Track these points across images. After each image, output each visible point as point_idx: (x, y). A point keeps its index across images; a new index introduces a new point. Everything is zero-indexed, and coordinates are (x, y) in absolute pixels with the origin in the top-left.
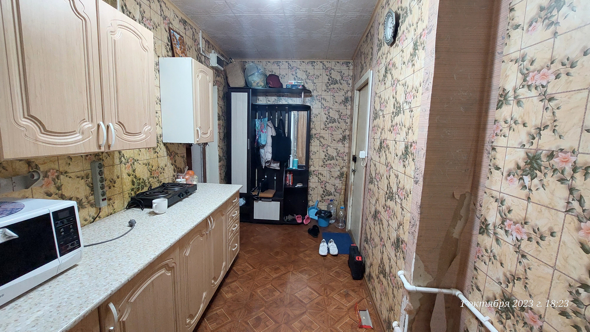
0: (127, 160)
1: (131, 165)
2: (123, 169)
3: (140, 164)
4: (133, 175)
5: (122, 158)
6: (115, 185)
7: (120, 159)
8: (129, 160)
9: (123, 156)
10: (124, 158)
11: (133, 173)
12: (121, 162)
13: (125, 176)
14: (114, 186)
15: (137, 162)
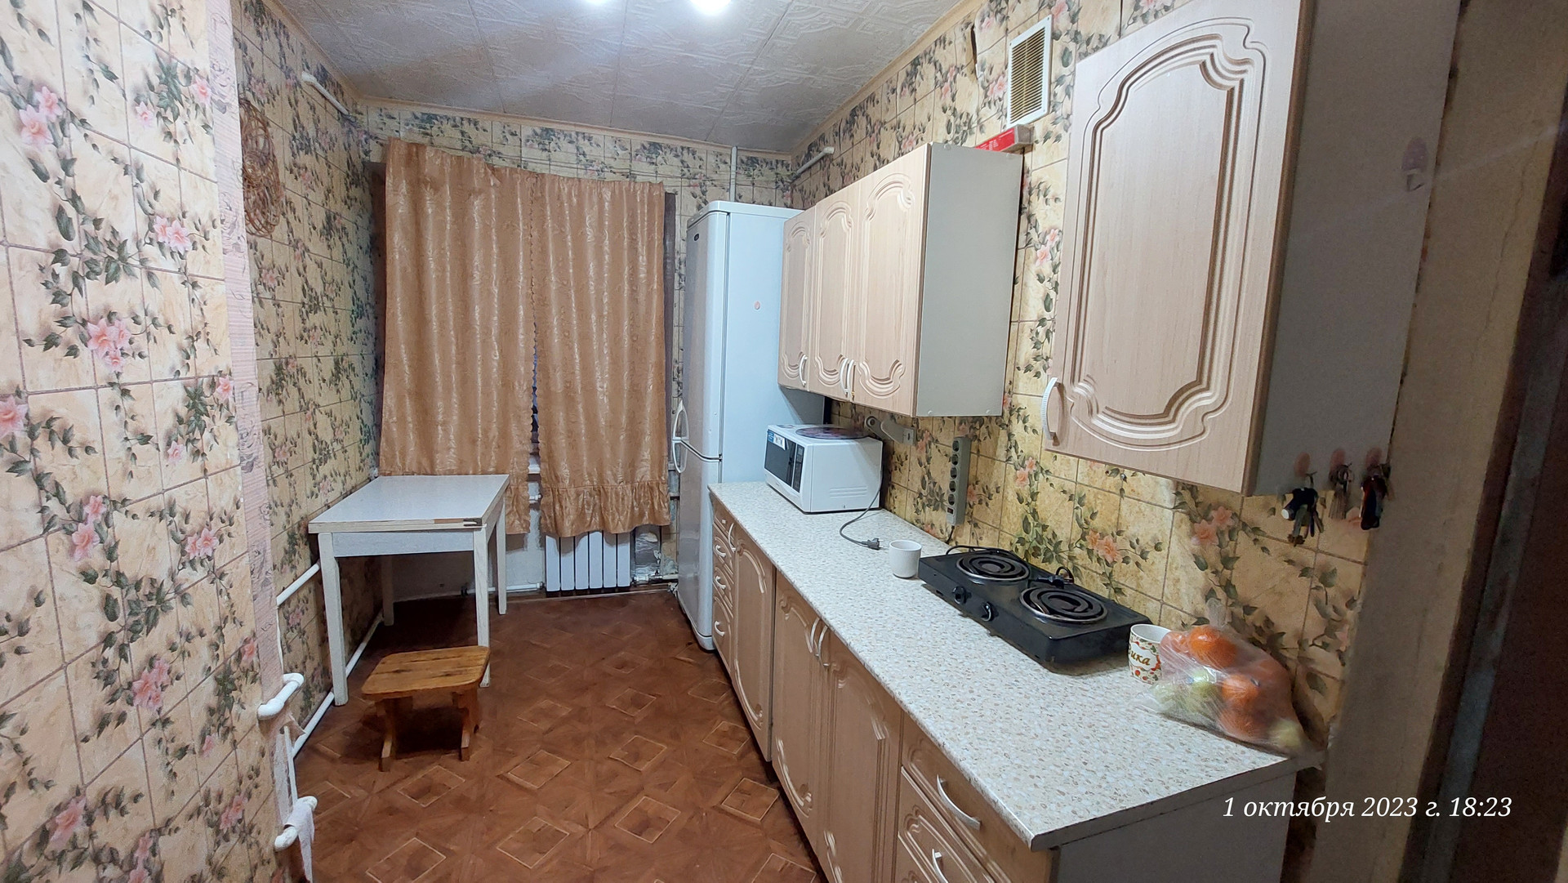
0: (1021, 459)
1: (1030, 476)
2: (1011, 477)
3: (1051, 485)
4: (1028, 504)
5: (1013, 449)
6: (990, 503)
7: (1008, 451)
8: (1026, 463)
9: (1016, 446)
10: (1017, 452)
11: (1030, 500)
12: (1009, 459)
13: (1011, 496)
14: (987, 504)
15: (1046, 476)
